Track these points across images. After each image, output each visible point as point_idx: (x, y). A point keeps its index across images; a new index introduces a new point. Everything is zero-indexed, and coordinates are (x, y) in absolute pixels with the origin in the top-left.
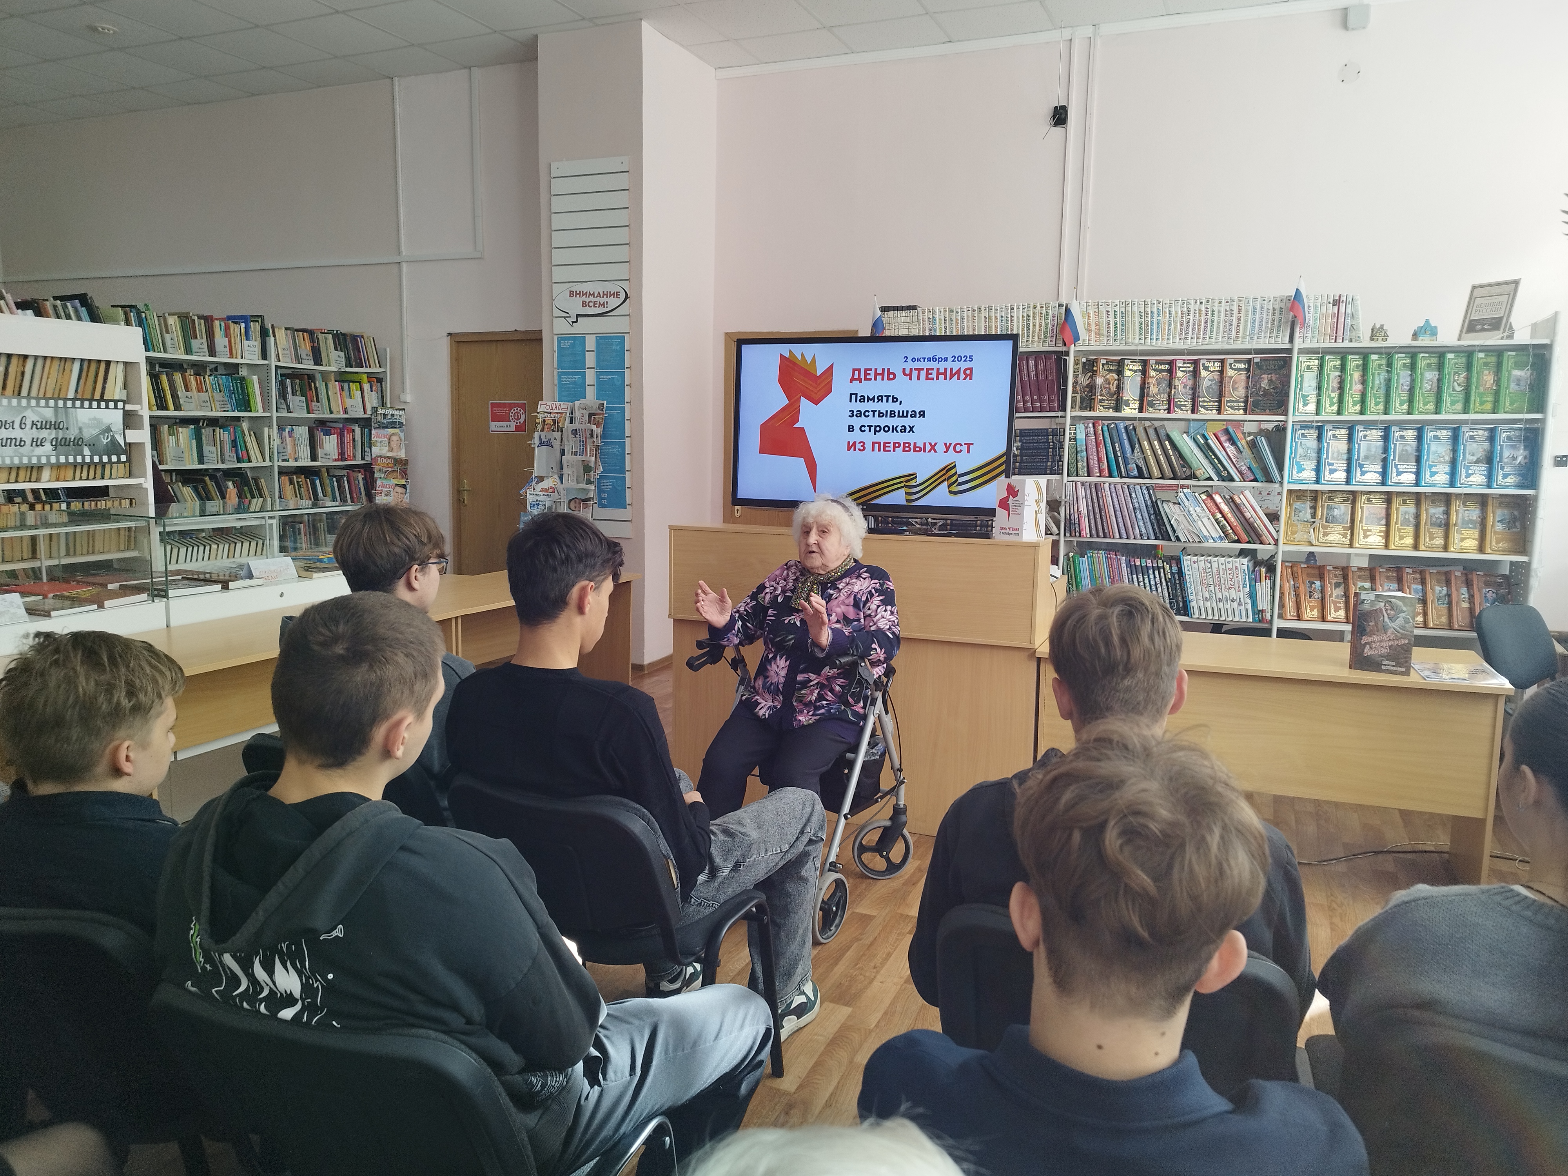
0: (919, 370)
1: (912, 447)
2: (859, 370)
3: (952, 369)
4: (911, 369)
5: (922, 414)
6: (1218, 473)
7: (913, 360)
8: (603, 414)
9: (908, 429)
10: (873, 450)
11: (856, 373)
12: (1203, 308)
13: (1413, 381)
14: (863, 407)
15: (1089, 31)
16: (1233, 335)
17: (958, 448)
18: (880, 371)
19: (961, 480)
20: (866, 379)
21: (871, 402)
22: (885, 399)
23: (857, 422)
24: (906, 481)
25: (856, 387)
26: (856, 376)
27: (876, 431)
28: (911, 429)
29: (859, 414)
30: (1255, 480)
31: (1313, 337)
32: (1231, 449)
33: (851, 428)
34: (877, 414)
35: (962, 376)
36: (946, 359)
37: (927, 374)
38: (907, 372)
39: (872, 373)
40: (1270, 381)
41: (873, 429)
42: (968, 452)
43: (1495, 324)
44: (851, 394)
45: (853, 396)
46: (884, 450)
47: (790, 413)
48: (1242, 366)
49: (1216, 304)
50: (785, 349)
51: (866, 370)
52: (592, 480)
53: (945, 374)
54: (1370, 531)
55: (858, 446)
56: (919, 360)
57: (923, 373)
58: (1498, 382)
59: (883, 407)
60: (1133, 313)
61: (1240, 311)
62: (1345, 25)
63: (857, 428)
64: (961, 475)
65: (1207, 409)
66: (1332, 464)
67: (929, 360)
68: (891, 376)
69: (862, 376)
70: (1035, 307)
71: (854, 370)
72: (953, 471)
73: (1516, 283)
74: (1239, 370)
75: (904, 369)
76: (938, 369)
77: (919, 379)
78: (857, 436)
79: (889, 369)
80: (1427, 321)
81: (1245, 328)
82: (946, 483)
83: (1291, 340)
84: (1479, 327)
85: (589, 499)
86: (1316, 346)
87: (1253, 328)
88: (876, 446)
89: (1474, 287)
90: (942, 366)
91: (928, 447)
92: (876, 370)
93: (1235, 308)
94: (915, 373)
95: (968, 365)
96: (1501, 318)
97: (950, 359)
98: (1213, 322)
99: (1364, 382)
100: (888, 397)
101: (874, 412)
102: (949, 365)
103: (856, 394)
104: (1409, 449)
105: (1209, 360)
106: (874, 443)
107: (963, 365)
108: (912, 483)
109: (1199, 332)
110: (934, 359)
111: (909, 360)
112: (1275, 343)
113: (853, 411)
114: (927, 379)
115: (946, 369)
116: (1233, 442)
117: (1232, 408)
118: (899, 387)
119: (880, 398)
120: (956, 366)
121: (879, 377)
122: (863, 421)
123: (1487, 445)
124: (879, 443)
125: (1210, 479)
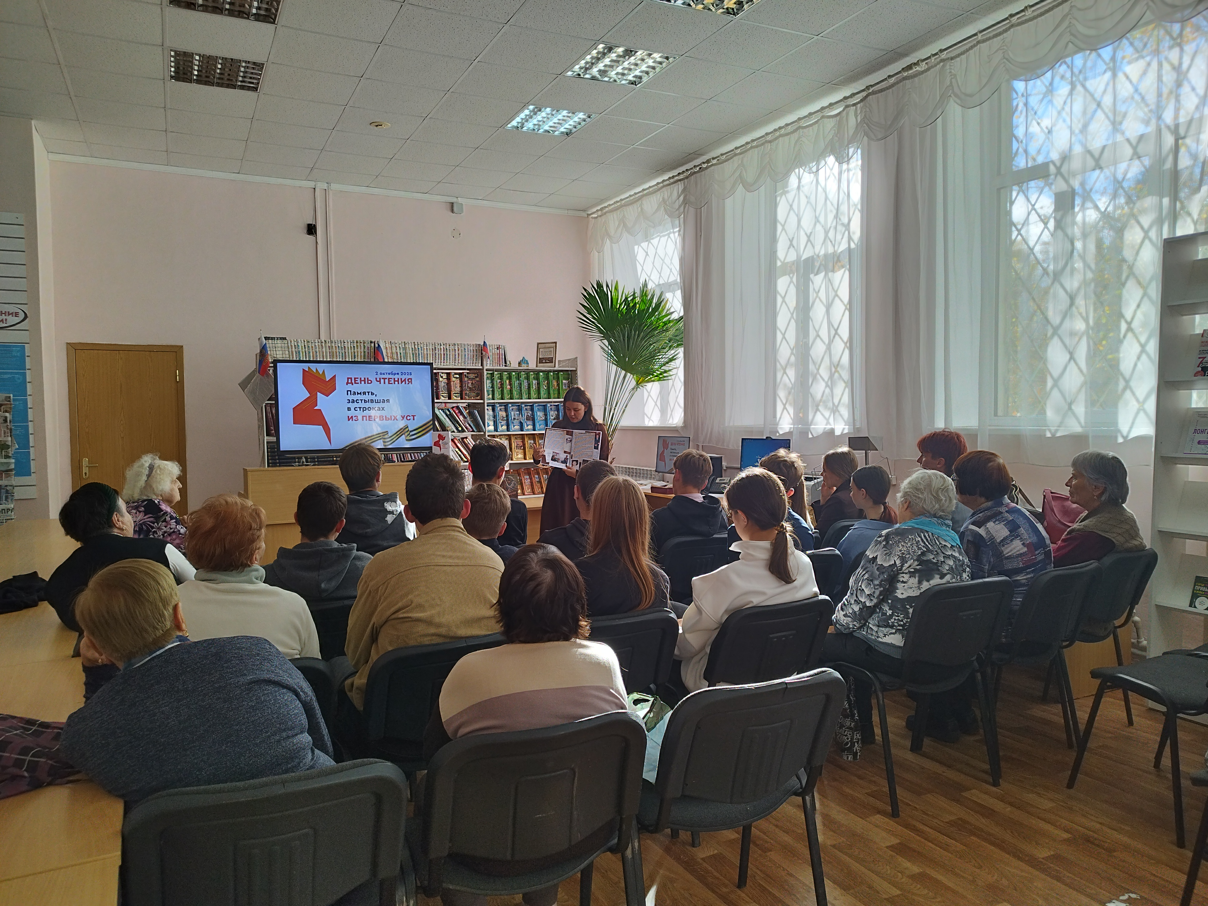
0: (384, 379)
1: (384, 418)
2: (351, 378)
3: (401, 379)
4: (380, 379)
5: (388, 401)
6: (457, 429)
7: (381, 374)
8: (11, 404)
9: (381, 409)
10: (363, 420)
11: (350, 380)
12: (442, 347)
13: (529, 384)
14: (355, 397)
15: (325, 186)
16: (457, 362)
17: (408, 418)
18: (363, 379)
19: (411, 433)
20: (355, 383)
21: (359, 395)
22: (367, 393)
23: (352, 406)
24: (383, 436)
25: (350, 387)
26: (350, 381)
27: (363, 410)
28: (383, 408)
29: (353, 401)
30: (473, 431)
31: (490, 364)
32: (461, 418)
33: (349, 409)
34: (363, 401)
35: (407, 382)
36: (398, 374)
37: (389, 381)
38: (378, 380)
39: (359, 380)
40: (472, 383)
41: (362, 409)
42: (414, 419)
43: (550, 360)
44: (348, 391)
45: (349, 392)
46: (369, 420)
47: (312, 401)
48: (458, 376)
49: (448, 346)
50: (306, 366)
51: (355, 378)
52: (10, 455)
53: (398, 381)
54: (518, 452)
55: (354, 418)
56: (384, 374)
57: (387, 381)
58: (558, 385)
59: (367, 397)
60: (409, 348)
61: (458, 350)
62: (452, 211)
63: (352, 409)
64: (411, 431)
65: (444, 397)
66: (501, 423)
67: (389, 374)
68: (370, 382)
69: (353, 381)
70: (357, 342)
71: (348, 378)
72: (407, 429)
73: (556, 343)
74: (457, 378)
75: (376, 379)
76: (394, 379)
77: (385, 383)
78: (352, 413)
79: (368, 378)
80: (523, 358)
81: (462, 358)
82: (403, 436)
83: (482, 365)
84: (544, 361)
85: (11, 470)
86: (492, 368)
87: (465, 359)
88: (365, 418)
89: (538, 344)
90: (396, 377)
91: (393, 418)
92: (361, 378)
93: (457, 349)
94: (382, 381)
95: (410, 377)
96: (553, 358)
97: (400, 374)
98: (447, 355)
99: (510, 384)
100: (368, 392)
101: (361, 400)
102: (399, 376)
103: (351, 391)
104: (529, 414)
105: (443, 373)
106: (363, 417)
107: (408, 377)
108: (386, 436)
109: (441, 359)
110: (391, 373)
111: (378, 374)
112: (476, 366)
113: (349, 400)
114: (389, 383)
115: (398, 379)
116: (462, 414)
117: (456, 396)
118: (373, 387)
119: (364, 393)
120: (403, 377)
121: (363, 382)
122: (356, 405)
123: (556, 413)
124: (366, 416)
125: (454, 432)
